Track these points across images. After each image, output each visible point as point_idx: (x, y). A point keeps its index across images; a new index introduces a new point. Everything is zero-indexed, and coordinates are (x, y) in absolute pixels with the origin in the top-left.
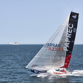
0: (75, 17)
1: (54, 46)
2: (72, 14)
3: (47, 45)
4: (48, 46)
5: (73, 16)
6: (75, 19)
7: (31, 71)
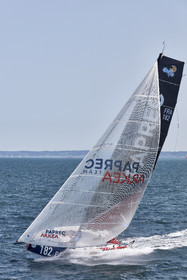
0: (171, 72)
1: (120, 167)
2: (163, 62)
3: (95, 165)
4: (101, 168)
5: (165, 70)
6: (170, 79)
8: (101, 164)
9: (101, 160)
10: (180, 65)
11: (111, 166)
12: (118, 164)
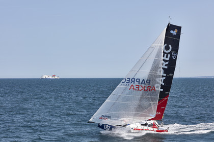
0: (174, 32)
1: (139, 82)
2: (170, 27)
3: (126, 81)
4: (129, 83)
5: (171, 32)
6: (174, 36)
7: (99, 126)
8: (129, 81)
9: (129, 79)
10: (179, 28)
11: (134, 81)
12: (138, 80)
